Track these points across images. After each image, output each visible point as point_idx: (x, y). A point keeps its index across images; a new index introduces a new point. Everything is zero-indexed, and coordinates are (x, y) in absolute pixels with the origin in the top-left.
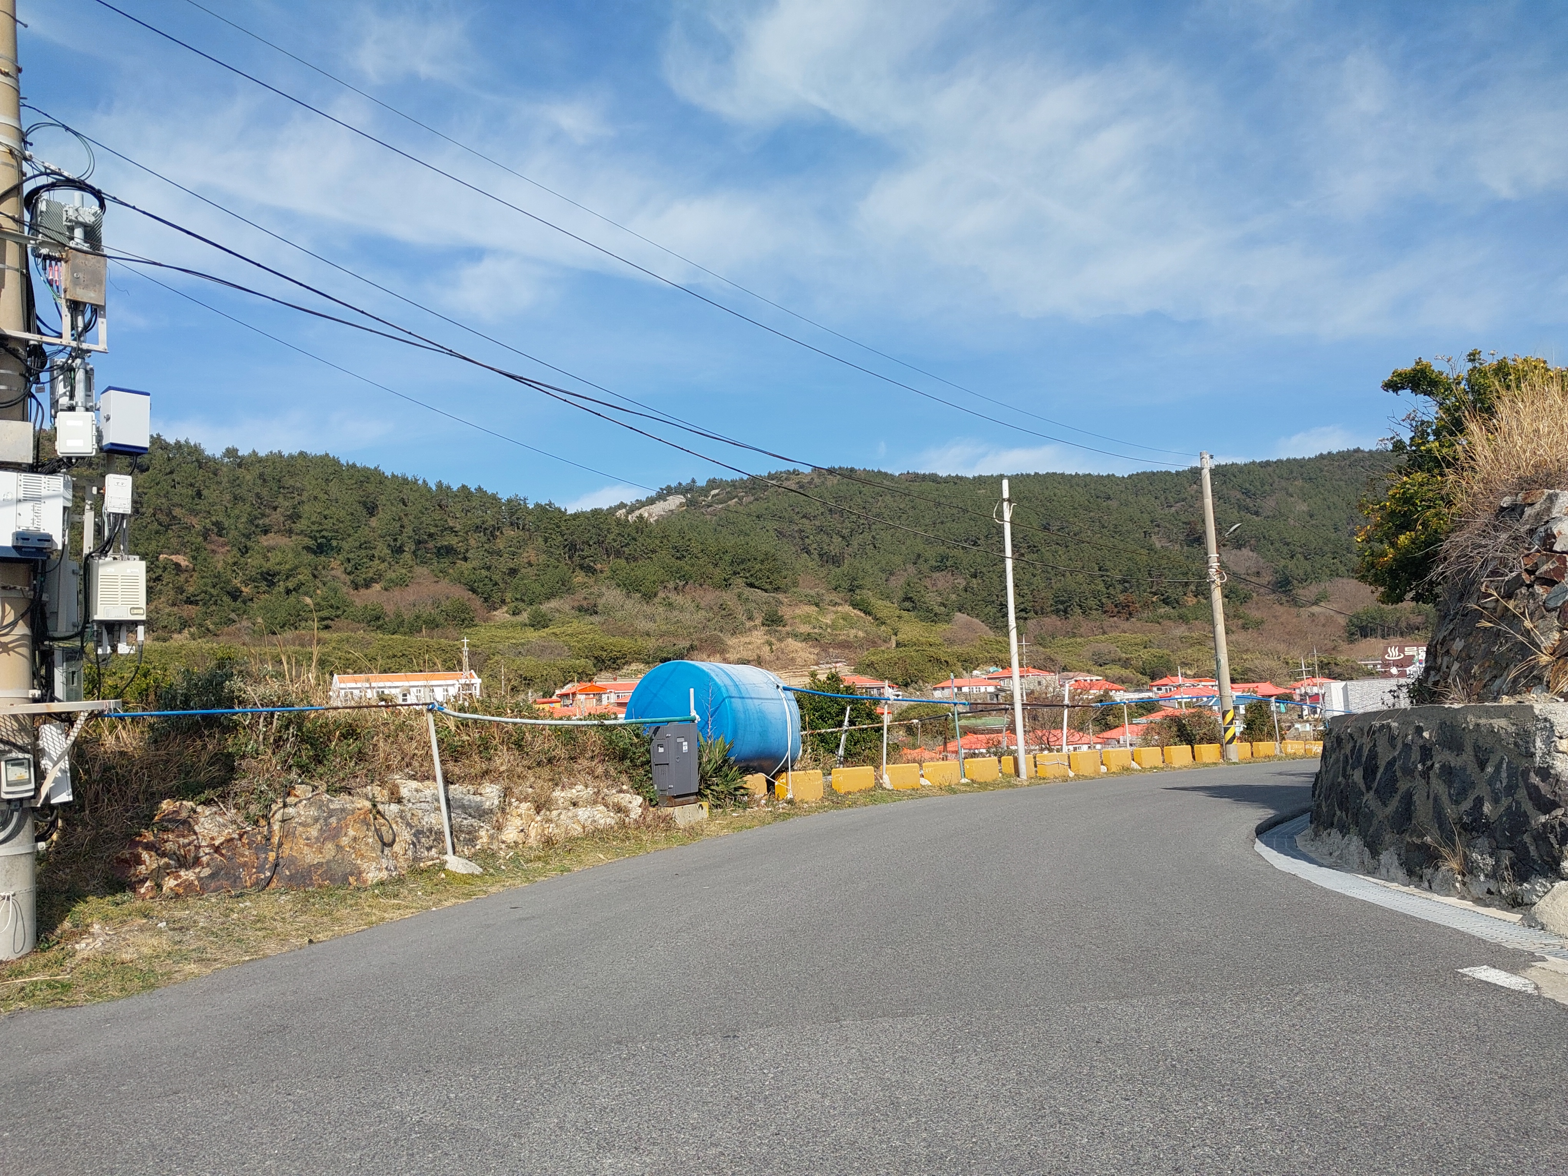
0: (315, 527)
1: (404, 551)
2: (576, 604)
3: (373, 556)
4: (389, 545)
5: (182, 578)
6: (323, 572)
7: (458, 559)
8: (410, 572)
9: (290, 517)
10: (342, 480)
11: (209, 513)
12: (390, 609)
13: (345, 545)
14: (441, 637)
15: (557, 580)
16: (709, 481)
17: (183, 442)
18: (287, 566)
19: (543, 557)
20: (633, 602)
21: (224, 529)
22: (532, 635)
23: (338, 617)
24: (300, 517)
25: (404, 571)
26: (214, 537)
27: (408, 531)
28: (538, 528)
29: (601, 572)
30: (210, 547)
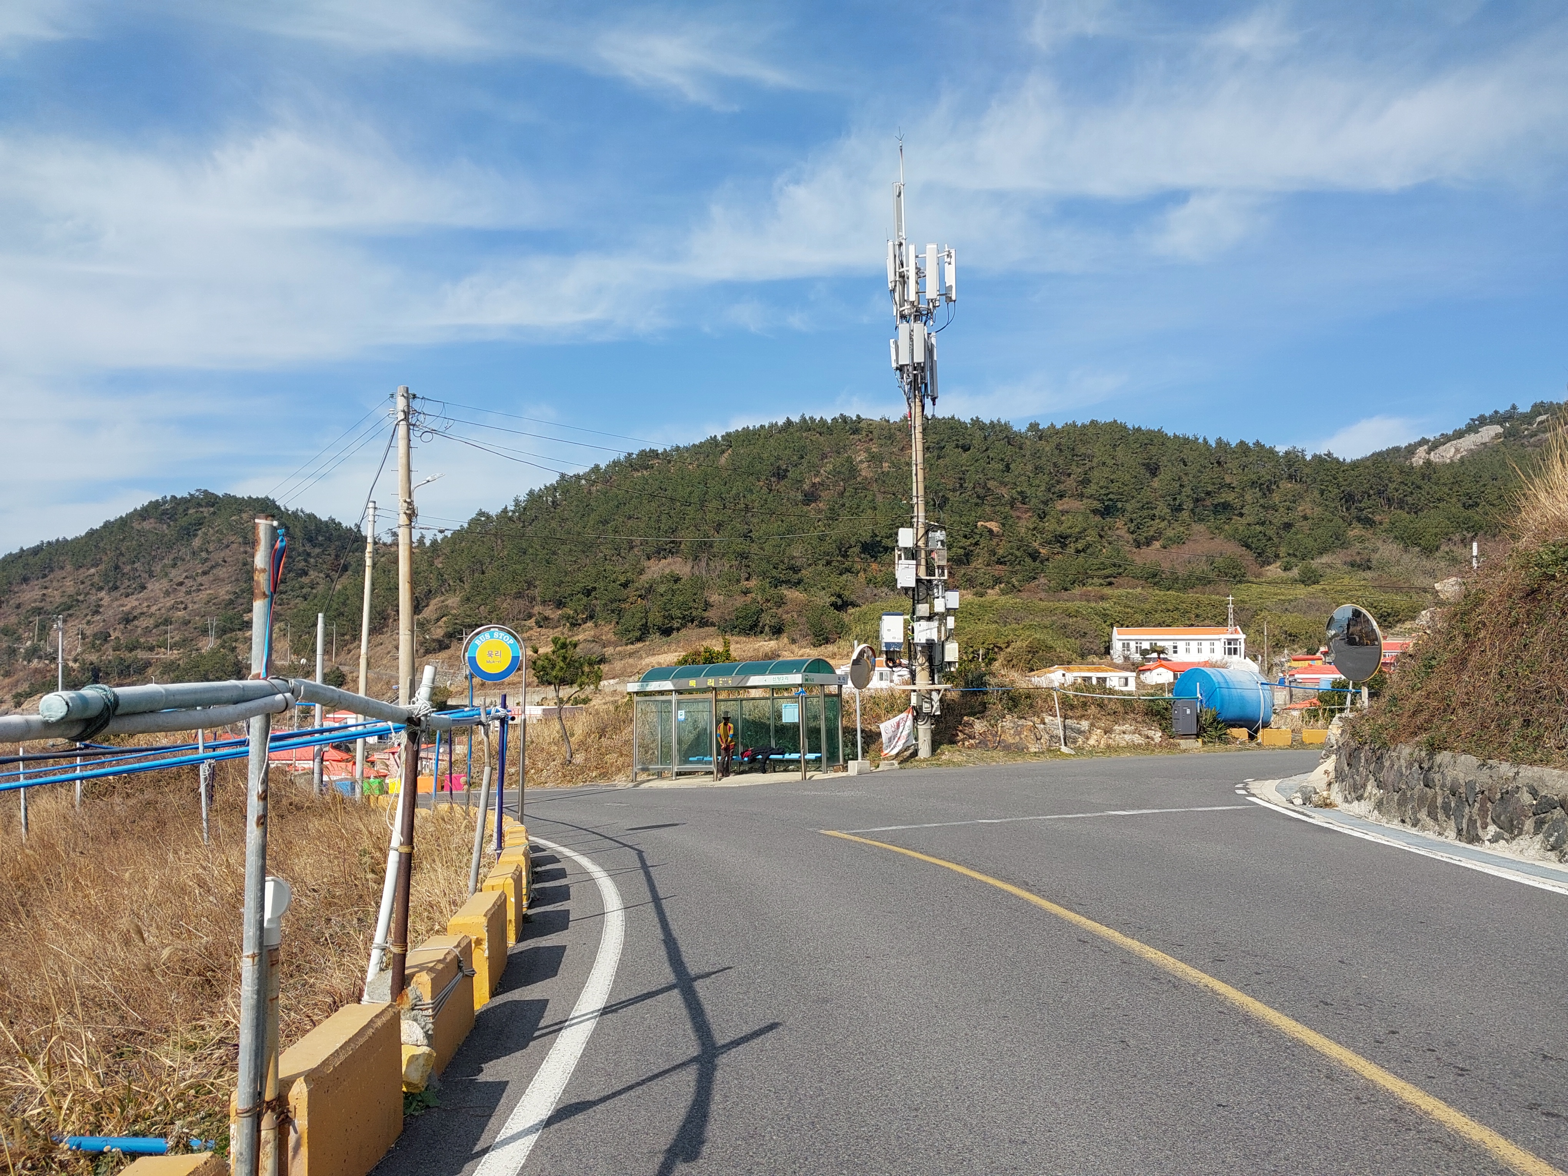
0: (1103, 491)
1: (1184, 509)
2: (1349, 559)
3: (1154, 515)
4: (1169, 505)
5: (995, 541)
6: (1109, 532)
7: (1235, 515)
8: (1187, 529)
9: (1082, 482)
10: (1127, 444)
11: (1015, 484)
12: (1166, 566)
13: (1129, 507)
14: (1211, 593)
15: (1330, 534)
16: (1535, 406)
17: (996, 422)
18: (1077, 530)
19: (1318, 510)
20: (1411, 556)
21: (1027, 497)
22: (1301, 591)
23: (1120, 574)
24: (1090, 482)
25: (1182, 529)
26: (1019, 505)
27: (1187, 490)
28: (1314, 481)
29: (1381, 523)
30: (1014, 514)
